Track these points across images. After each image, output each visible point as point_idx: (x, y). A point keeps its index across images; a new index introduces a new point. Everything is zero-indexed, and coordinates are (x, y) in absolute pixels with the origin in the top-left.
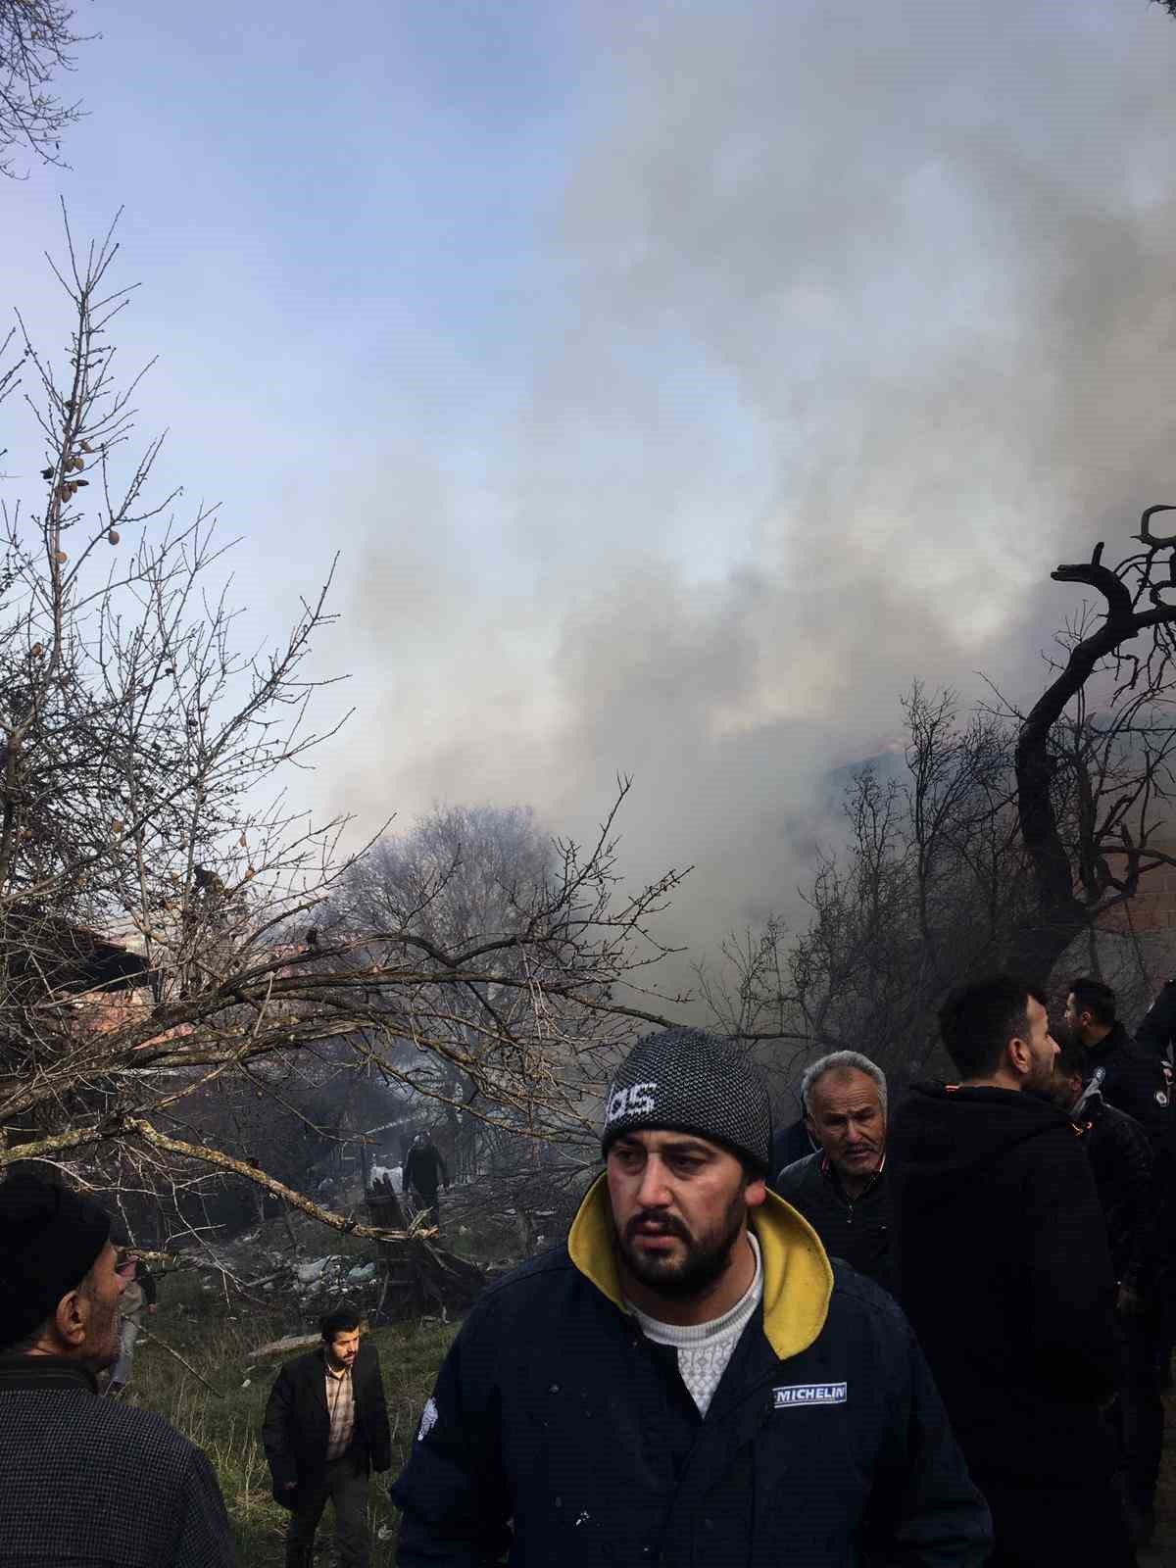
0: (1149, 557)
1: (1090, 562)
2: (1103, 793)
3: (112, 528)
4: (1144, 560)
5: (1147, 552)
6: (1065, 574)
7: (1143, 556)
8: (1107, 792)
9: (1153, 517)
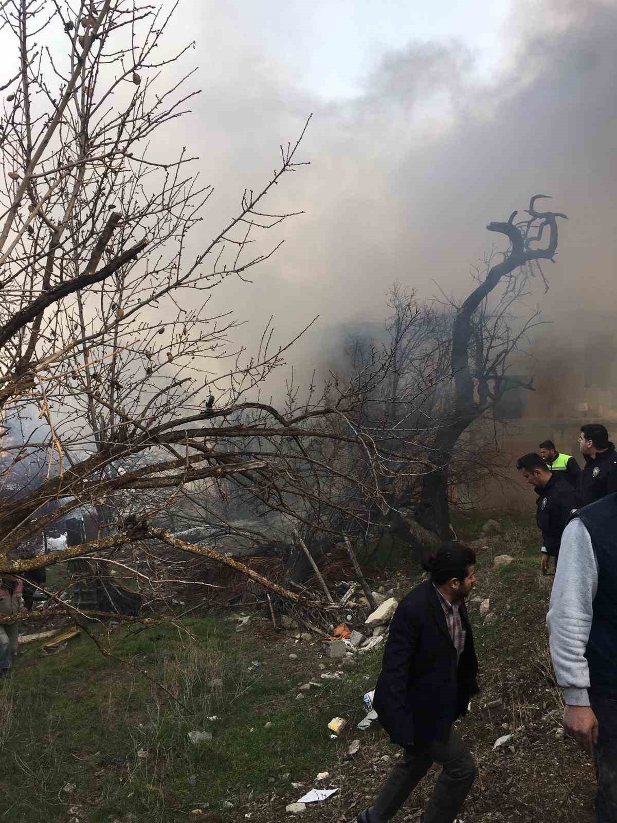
0: (529, 223)
1: (507, 222)
2: (492, 348)
3: (135, 71)
4: (526, 224)
5: (528, 220)
6: (493, 227)
7: (526, 222)
8: (494, 347)
9: (535, 200)
